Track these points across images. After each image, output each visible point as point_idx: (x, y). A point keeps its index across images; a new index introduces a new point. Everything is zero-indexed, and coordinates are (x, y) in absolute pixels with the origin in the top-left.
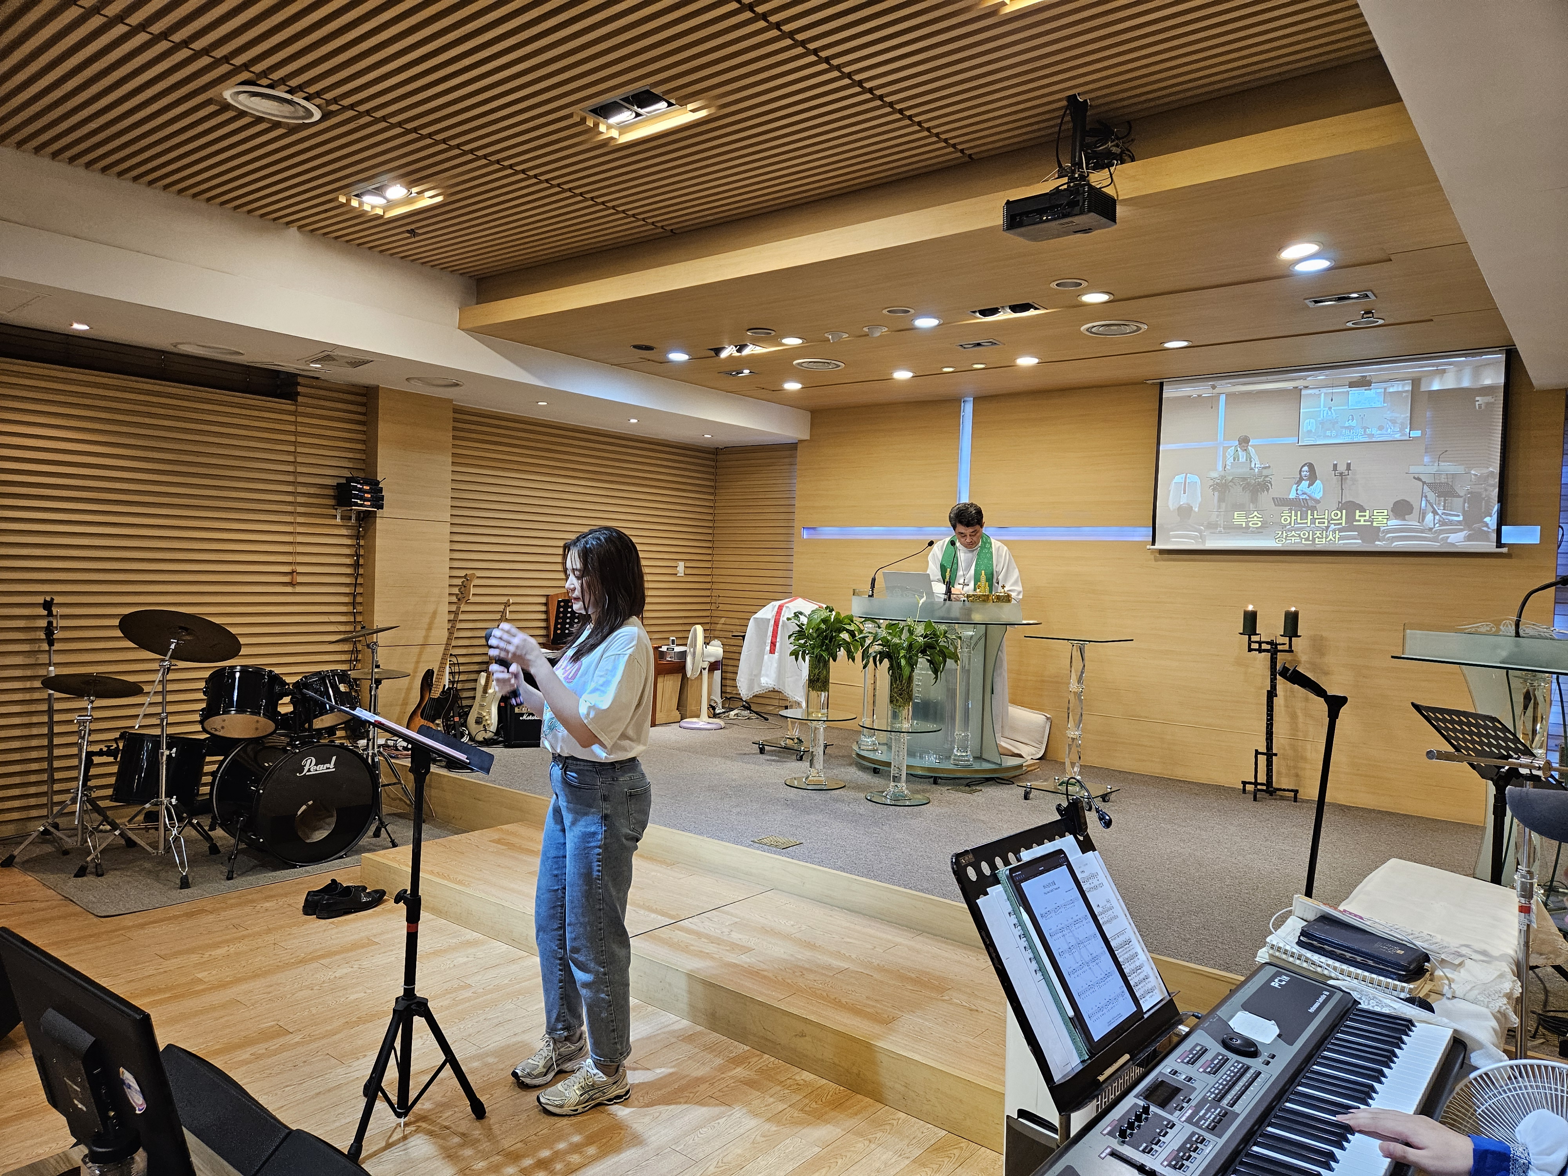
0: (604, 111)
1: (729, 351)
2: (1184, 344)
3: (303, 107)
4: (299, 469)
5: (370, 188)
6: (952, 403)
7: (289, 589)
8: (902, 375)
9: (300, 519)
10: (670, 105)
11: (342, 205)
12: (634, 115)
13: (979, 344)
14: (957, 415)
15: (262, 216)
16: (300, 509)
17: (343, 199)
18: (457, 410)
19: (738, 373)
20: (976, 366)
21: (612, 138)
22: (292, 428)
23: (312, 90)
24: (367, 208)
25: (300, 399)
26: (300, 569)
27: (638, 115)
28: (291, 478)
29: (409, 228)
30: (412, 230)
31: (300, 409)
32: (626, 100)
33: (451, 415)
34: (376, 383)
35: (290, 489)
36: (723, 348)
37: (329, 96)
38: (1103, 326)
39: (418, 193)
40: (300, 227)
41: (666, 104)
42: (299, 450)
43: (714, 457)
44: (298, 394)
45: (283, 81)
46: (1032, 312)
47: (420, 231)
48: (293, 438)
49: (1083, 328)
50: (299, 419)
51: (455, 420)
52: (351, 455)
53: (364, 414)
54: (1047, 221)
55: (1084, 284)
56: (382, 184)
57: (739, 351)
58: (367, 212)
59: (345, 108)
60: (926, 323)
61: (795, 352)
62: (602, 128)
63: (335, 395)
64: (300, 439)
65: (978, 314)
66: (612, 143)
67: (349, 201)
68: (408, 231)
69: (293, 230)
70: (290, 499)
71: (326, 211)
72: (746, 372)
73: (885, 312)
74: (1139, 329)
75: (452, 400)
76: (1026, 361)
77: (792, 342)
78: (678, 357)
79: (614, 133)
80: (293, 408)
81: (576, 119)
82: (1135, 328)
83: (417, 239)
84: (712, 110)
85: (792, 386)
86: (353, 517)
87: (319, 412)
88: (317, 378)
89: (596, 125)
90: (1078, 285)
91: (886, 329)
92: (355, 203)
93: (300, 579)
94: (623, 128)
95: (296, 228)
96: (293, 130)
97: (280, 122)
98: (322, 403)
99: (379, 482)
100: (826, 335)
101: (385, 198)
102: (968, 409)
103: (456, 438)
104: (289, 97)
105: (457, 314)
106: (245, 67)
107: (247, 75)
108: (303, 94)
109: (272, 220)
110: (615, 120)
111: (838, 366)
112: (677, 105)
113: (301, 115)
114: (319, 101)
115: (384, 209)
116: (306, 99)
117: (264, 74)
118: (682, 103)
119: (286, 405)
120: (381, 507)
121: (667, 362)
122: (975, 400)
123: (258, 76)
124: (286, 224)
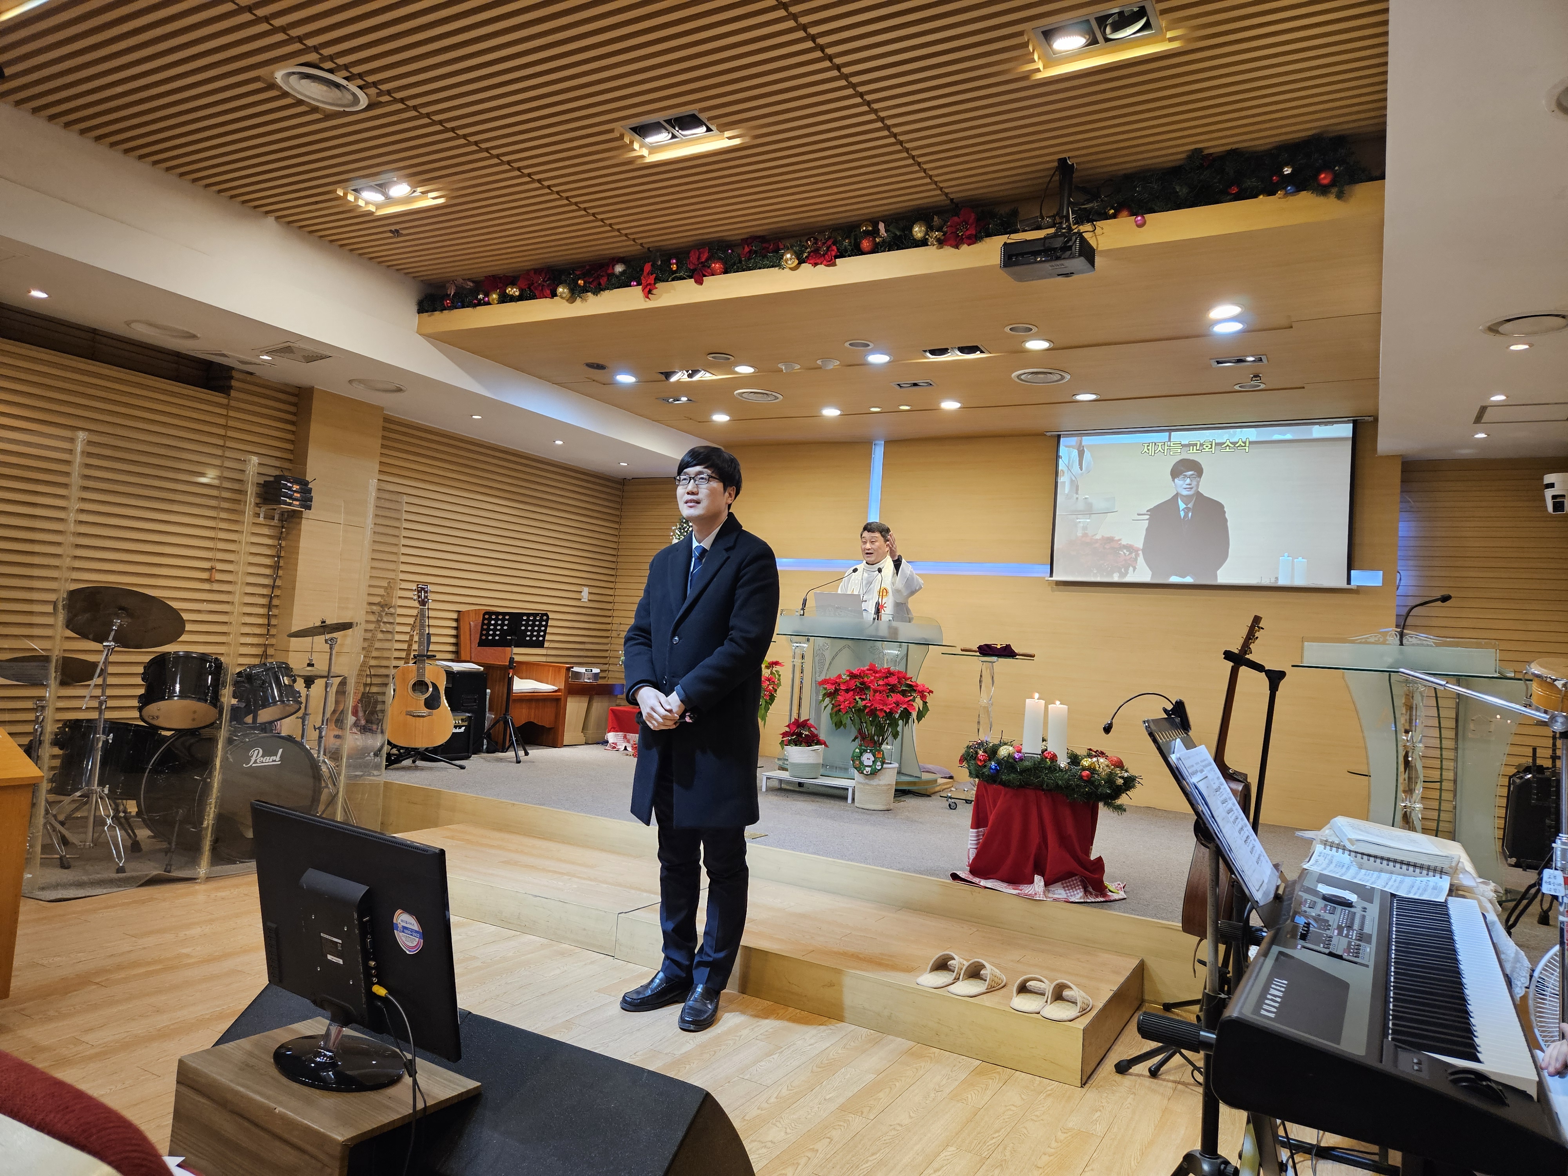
0: (642, 131)
1: (680, 377)
2: (1093, 397)
3: (354, 94)
4: (227, 464)
5: (373, 184)
6: (864, 445)
7: (207, 586)
8: (831, 412)
9: (224, 515)
10: (709, 130)
11: (338, 198)
12: (670, 135)
13: (915, 385)
14: (869, 456)
15: (244, 202)
16: (223, 505)
17: (340, 193)
18: (387, 419)
19: (674, 401)
20: (903, 408)
21: (643, 157)
22: (222, 421)
23: (370, 79)
24: (361, 203)
25: (233, 393)
26: (219, 566)
27: (674, 137)
29: (393, 228)
30: (397, 231)
31: (233, 403)
32: (668, 122)
33: (382, 424)
34: (310, 384)
35: (216, 483)
36: (674, 373)
37: (384, 87)
38: (1032, 373)
39: (423, 193)
40: (277, 218)
41: (704, 129)
42: (228, 444)
43: (621, 487)
44: (230, 387)
45: (346, 67)
46: (977, 355)
47: (404, 232)
48: (222, 432)
49: (1014, 375)
50: (231, 414)
51: (384, 429)
52: (278, 454)
53: (294, 414)
54: (1041, 261)
55: (1035, 330)
56: (387, 181)
57: (690, 376)
58: (361, 207)
59: (395, 101)
60: (878, 359)
61: (744, 381)
62: (636, 146)
63: (268, 392)
64: (230, 434)
65: (928, 354)
66: (639, 161)
67: (346, 194)
68: (391, 231)
69: (271, 219)
70: (215, 493)
71: (317, 203)
72: (684, 399)
73: (847, 344)
74: (1063, 378)
75: (382, 409)
76: (950, 405)
77: (745, 370)
78: (626, 379)
79: (645, 152)
80: (225, 401)
81: (616, 134)
82: (1059, 377)
83: (400, 239)
84: (747, 140)
85: (720, 418)
86: (277, 517)
87: (250, 407)
88: (251, 374)
89: (632, 142)
90: (1028, 332)
91: (838, 363)
92: (351, 198)
93: (218, 576)
94: (653, 149)
95: (273, 218)
96: (329, 116)
97: (318, 107)
98: (256, 399)
99: (308, 483)
100: (779, 365)
101: (383, 192)
102: (878, 452)
103: (383, 446)
104: (344, 82)
105: (416, 318)
106: (316, 49)
107: (313, 57)
108: (361, 82)
109: (256, 207)
110: (651, 139)
111: (777, 398)
112: (715, 131)
113: (345, 102)
114: (373, 91)
115: (379, 206)
116: (360, 87)
117: (331, 58)
118: (722, 128)
119: (219, 398)
120: (309, 508)
121: (613, 383)
122: (889, 443)
123: (324, 59)
124: (267, 213)
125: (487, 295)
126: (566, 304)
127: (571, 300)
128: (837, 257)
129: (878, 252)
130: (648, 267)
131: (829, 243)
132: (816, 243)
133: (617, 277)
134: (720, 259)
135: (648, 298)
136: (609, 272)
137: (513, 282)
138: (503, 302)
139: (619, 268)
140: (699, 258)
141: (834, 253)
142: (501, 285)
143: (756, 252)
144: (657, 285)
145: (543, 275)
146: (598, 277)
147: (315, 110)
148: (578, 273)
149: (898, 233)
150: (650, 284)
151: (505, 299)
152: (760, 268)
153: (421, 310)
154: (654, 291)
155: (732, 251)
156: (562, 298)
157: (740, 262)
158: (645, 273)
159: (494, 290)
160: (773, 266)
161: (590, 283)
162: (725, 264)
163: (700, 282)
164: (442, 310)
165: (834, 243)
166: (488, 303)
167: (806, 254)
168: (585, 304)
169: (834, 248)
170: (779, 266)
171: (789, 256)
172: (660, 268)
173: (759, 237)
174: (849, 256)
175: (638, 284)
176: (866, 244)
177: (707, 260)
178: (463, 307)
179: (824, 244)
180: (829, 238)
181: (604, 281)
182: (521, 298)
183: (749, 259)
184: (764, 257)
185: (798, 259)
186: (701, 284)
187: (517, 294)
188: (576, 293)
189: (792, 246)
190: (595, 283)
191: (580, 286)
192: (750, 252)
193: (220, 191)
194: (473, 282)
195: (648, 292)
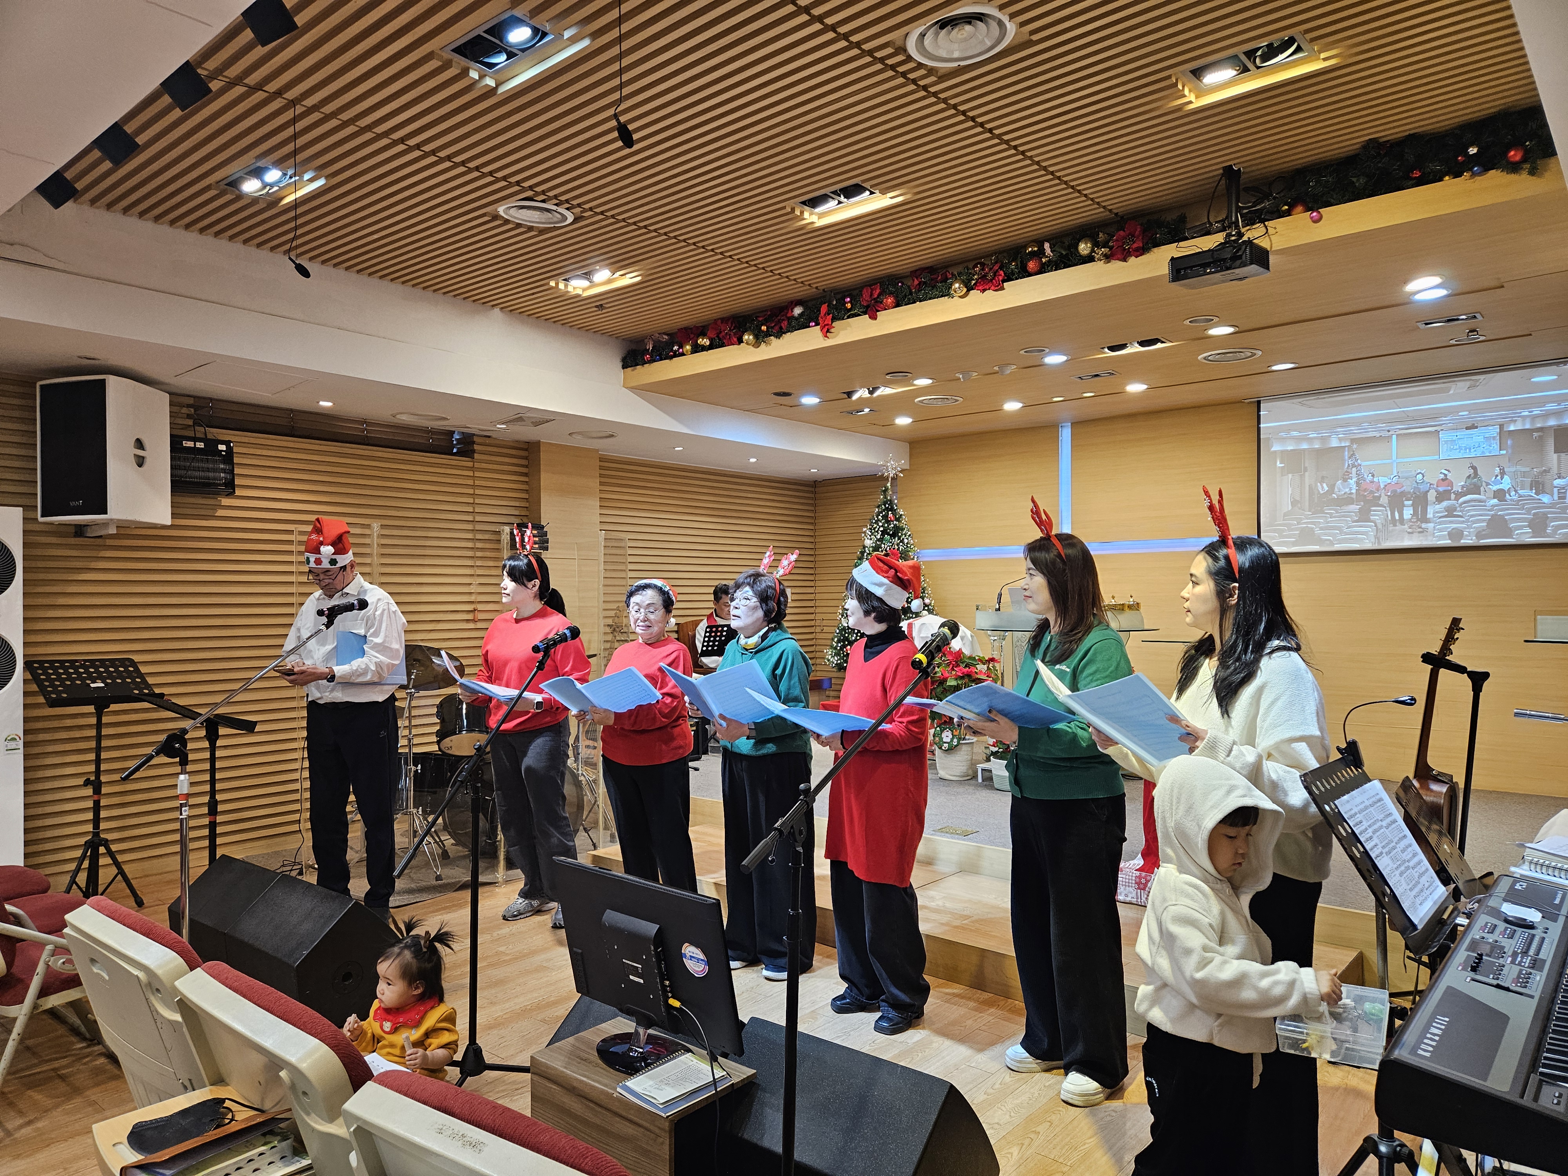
0: (811, 204)
1: (862, 393)
2: (1290, 366)
3: (562, 214)
4: (478, 518)
5: (580, 274)
6: (1050, 429)
7: (471, 626)
8: (1012, 406)
9: (479, 563)
10: (872, 193)
11: (552, 288)
12: (837, 202)
13: (1097, 376)
14: (1056, 439)
15: (474, 301)
16: (479, 554)
17: (553, 284)
18: (602, 459)
19: (858, 412)
20: (1087, 395)
21: (813, 223)
22: (470, 482)
23: (575, 202)
24: (570, 289)
25: (476, 456)
26: (480, 607)
27: (840, 203)
28: (470, 527)
29: (598, 303)
30: (601, 305)
31: (477, 465)
32: (834, 193)
33: (598, 463)
34: (538, 438)
35: (470, 536)
36: (855, 391)
38: (1216, 354)
39: (622, 275)
40: (503, 308)
41: (868, 193)
42: (477, 501)
43: (813, 489)
44: (474, 451)
45: (556, 197)
46: (1159, 346)
47: (609, 305)
48: (471, 491)
49: (1200, 357)
50: (477, 474)
51: (601, 468)
52: (517, 504)
53: (527, 467)
54: (1210, 273)
55: (1215, 320)
56: (592, 270)
57: (871, 392)
58: (569, 292)
59: (596, 214)
60: (1054, 359)
61: (924, 391)
62: (807, 215)
63: (504, 450)
64: (477, 492)
65: (1106, 350)
66: (810, 227)
67: (557, 284)
68: (596, 307)
69: (497, 310)
70: (470, 545)
71: (533, 294)
72: (867, 410)
73: (1022, 352)
74: (1254, 354)
75: (598, 451)
76: (1136, 388)
77: (923, 382)
78: (810, 400)
79: (814, 218)
80: (470, 464)
81: (788, 210)
82: (1250, 354)
83: (604, 311)
84: (908, 196)
85: (903, 421)
87: (491, 466)
88: (489, 437)
89: (802, 213)
90: (1209, 322)
91: (1015, 367)
92: (561, 286)
93: (481, 616)
94: (823, 215)
96: (542, 231)
97: (533, 227)
98: (494, 458)
99: (543, 527)
100: (957, 375)
101: (588, 279)
102: (1066, 434)
103: (601, 484)
104: (555, 208)
105: (621, 373)
106: (531, 188)
107: (529, 193)
108: (567, 205)
109: (484, 303)
110: (819, 210)
111: (957, 401)
112: (878, 194)
113: (555, 220)
114: (578, 210)
115: (584, 290)
116: (567, 209)
117: (543, 192)
118: (883, 192)
119: (465, 462)
120: (546, 549)
121: (800, 405)
122: (1075, 424)
123: (537, 194)
124: (493, 306)
125: (681, 346)
126: (751, 348)
127: (757, 345)
128: (1004, 281)
129: (1045, 272)
130: (824, 308)
131: (996, 268)
132: (983, 269)
133: (796, 319)
134: (891, 293)
135: (826, 336)
136: (789, 315)
137: (703, 334)
138: (696, 352)
139: (798, 311)
140: (871, 295)
141: (1001, 278)
142: (692, 336)
143: (925, 283)
144: (834, 325)
145: (730, 324)
146: (779, 322)
147: (531, 229)
148: (760, 319)
149: (1064, 253)
150: (827, 325)
151: (697, 349)
152: (930, 299)
153: (624, 367)
154: (832, 330)
155: (903, 283)
156: (747, 344)
157: (911, 293)
158: (822, 314)
159: (687, 343)
160: (942, 296)
161: (772, 328)
162: (896, 297)
163: (874, 317)
164: (643, 365)
165: (1001, 268)
166: (683, 354)
167: (974, 282)
168: (769, 347)
169: (1002, 273)
170: (948, 294)
171: (957, 285)
172: (836, 307)
173: (927, 268)
174: (1017, 279)
175: (817, 324)
176: (1032, 265)
177: (878, 297)
178: (661, 359)
179: (991, 269)
180: (996, 263)
181: (784, 324)
182: (711, 347)
183: (919, 291)
184: (934, 287)
185: (966, 287)
186: (876, 319)
187: (708, 343)
188: (760, 338)
189: (960, 274)
190: (777, 328)
191: (763, 331)
192: (919, 284)
193: (455, 296)
194: (667, 335)
195: (827, 331)
